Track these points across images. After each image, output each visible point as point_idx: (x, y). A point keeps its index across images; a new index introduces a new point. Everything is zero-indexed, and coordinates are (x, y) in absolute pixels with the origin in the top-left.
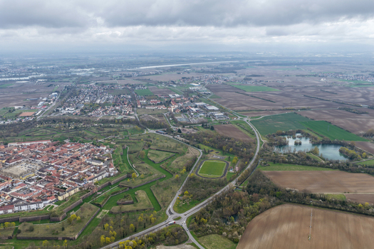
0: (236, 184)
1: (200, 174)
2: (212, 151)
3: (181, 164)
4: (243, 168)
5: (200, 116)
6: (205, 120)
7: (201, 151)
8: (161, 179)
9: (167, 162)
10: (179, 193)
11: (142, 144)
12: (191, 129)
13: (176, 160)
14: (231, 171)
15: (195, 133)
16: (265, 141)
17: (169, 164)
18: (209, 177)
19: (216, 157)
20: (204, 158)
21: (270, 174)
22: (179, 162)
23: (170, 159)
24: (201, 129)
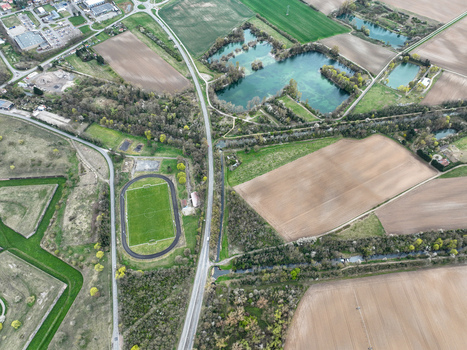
0: (211, 259)
1: (135, 248)
2: (127, 145)
3: (84, 222)
4: (203, 195)
5: (62, 16)
6: (76, 31)
7: (105, 152)
8: (62, 304)
9: (52, 228)
12: (59, 73)
13: (69, 213)
14: (187, 211)
15: (70, 84)
16: (206, 77)
17: (59, 236)
18: (154, 252)
19: (142, 164)
20: (122, 181)
21: (253, 192)
22: (77, 219)
23: (54, 209)
24: (79, 64)
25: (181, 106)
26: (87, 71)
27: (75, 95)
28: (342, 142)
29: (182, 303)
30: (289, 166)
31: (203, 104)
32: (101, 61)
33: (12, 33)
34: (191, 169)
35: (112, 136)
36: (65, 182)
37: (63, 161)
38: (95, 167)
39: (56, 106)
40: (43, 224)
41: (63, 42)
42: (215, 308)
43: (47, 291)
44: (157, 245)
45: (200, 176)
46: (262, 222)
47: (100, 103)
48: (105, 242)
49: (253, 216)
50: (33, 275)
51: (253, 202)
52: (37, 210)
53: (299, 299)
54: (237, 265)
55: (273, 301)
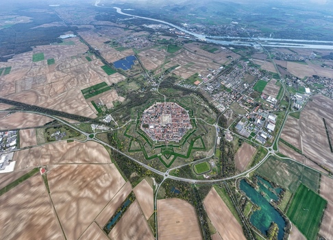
1: (195, 166)
2: (217, 159)
3: (197, 155)
4: (209, 179)
5: (252, 130)
6: (248, 136)
7: (214, 154)
8: (183, 156)
9: (195, 150)
10: (179, 167)
11: (202, 132)
12: (232, 137)
13: (199, 152)
14: (204, 176)
15: (230, 141)
16: (248, 176)
17: (194, 152)
18: (195, 171)
19: (213, 163)
20: (208, 160)
21: (213, 192)
22: (198, 154)
23: (199, 149)
24: (237, 141)
25: (233, 170)
26: (235, 143)
27: (226, 143)
28: (240, 226)
29: (187, 178)
30: (225, 204)
31: (237, 176)
32: (240, 145)
33: (240, 123)
34: (215, 175)
35: (218, 155)
36: (205, 149)
37: (209, 147)
38: (209, 154)
39: (222, 141)
40: (196, 148)
41: (242, 134)
42: (186, 184)
43: (185, 153)
44: (196, 170)
45: (214, 178)
46: (206, 195)
47: (227, 150)
48: (194, 160)
49: (207, 192)
50: (187, 150)
51: (210, 193)
52: (197, 146)
53: (191, 203)
54: (195, 189)
55: (189, 197)
